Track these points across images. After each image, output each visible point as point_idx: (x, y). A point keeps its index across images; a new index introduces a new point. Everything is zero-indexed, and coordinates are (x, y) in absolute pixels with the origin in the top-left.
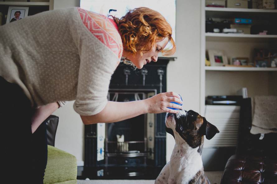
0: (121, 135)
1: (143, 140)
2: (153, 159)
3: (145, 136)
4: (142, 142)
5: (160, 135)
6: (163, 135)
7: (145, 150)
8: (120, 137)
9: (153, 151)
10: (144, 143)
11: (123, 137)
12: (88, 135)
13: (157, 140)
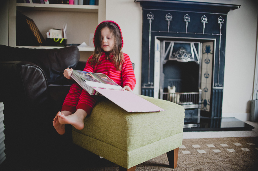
0: (171, 86)
1: (198, 91)
2: (208, 110)
3: (199, 88)
4: (197, 93)
5: (218, 86)
6: (221, 86)
7: (200, 102)
8: (172, 88)
9: (208, 103)
10: (198, 95)
11: (174, 88)
12: (146, 86)
13: (214, 91)
